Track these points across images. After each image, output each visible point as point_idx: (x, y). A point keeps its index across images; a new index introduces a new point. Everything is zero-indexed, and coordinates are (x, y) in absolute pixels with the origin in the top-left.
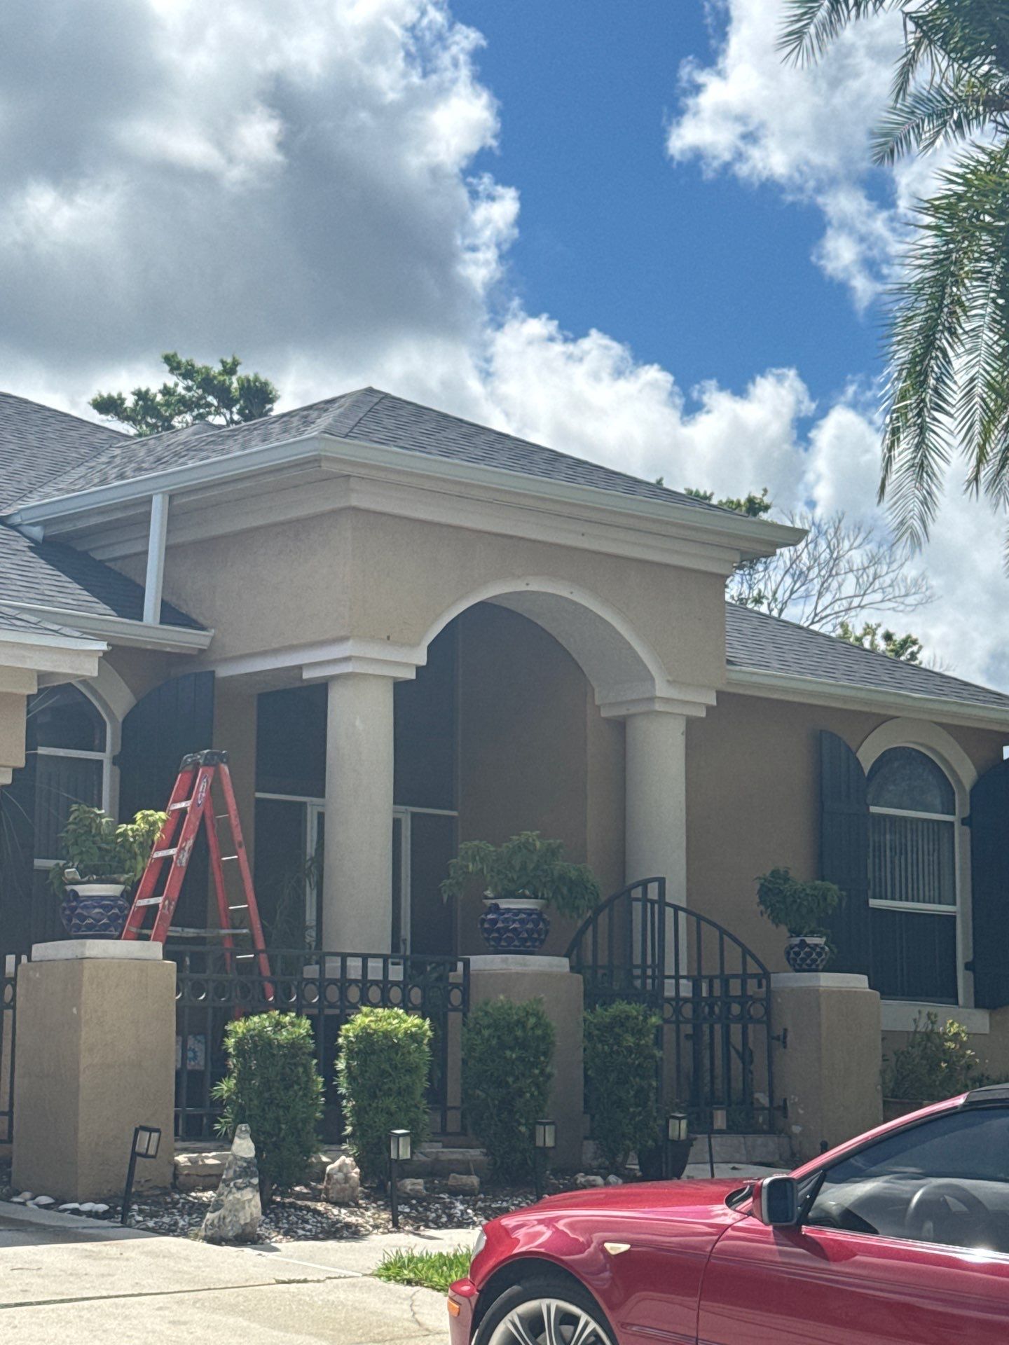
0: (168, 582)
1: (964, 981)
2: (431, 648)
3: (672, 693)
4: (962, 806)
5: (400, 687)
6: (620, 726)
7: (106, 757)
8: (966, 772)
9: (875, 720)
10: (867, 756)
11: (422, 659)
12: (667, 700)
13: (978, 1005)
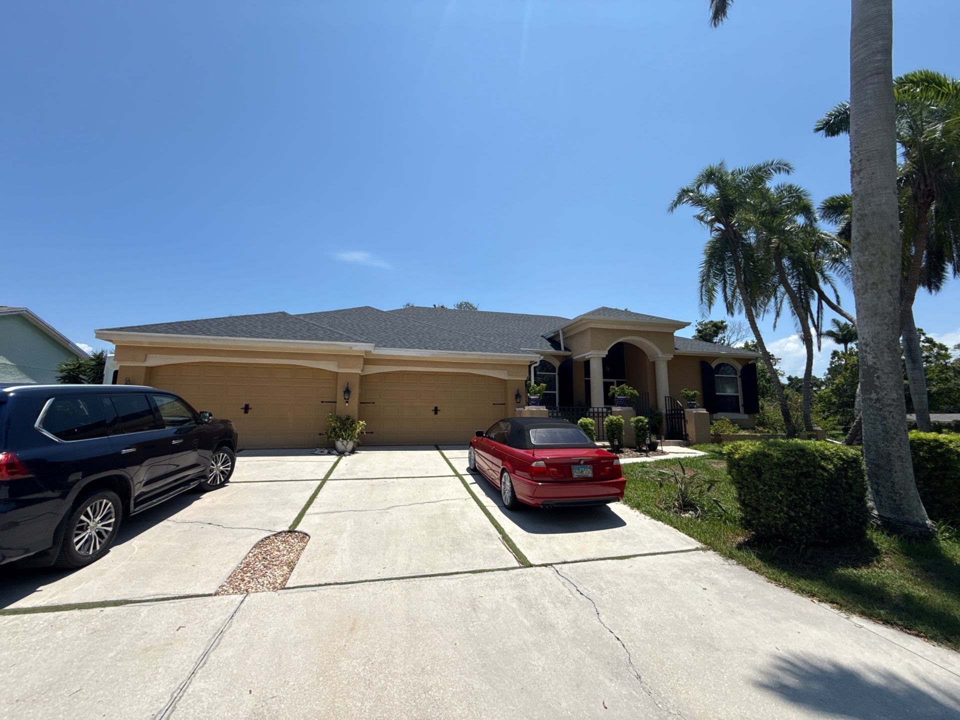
0: (564, 342)
1: (742, 409)
2: (609, 351)
3: (662, 356)
4: (739, 374)
5: (603, 359)
6: (654, 363)
7: (556, 374)
8: (739, 367)
9: (714, 358)
10: (714, 365)
11: (607, 353)
12: (662, 357)
13: (745, 413)
